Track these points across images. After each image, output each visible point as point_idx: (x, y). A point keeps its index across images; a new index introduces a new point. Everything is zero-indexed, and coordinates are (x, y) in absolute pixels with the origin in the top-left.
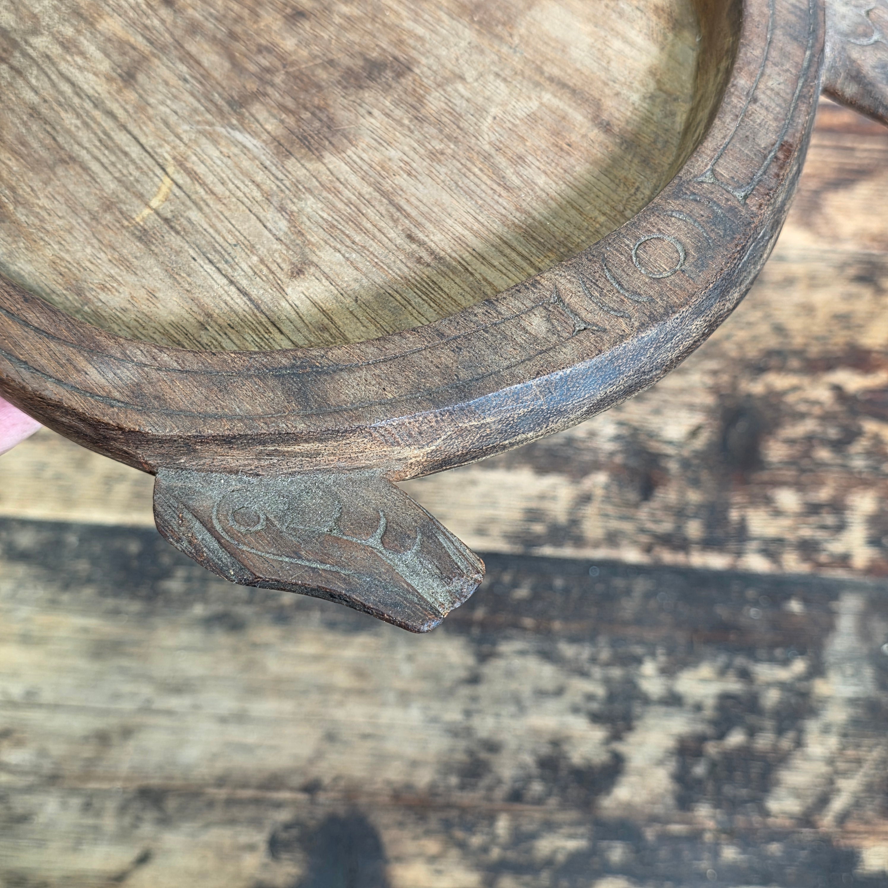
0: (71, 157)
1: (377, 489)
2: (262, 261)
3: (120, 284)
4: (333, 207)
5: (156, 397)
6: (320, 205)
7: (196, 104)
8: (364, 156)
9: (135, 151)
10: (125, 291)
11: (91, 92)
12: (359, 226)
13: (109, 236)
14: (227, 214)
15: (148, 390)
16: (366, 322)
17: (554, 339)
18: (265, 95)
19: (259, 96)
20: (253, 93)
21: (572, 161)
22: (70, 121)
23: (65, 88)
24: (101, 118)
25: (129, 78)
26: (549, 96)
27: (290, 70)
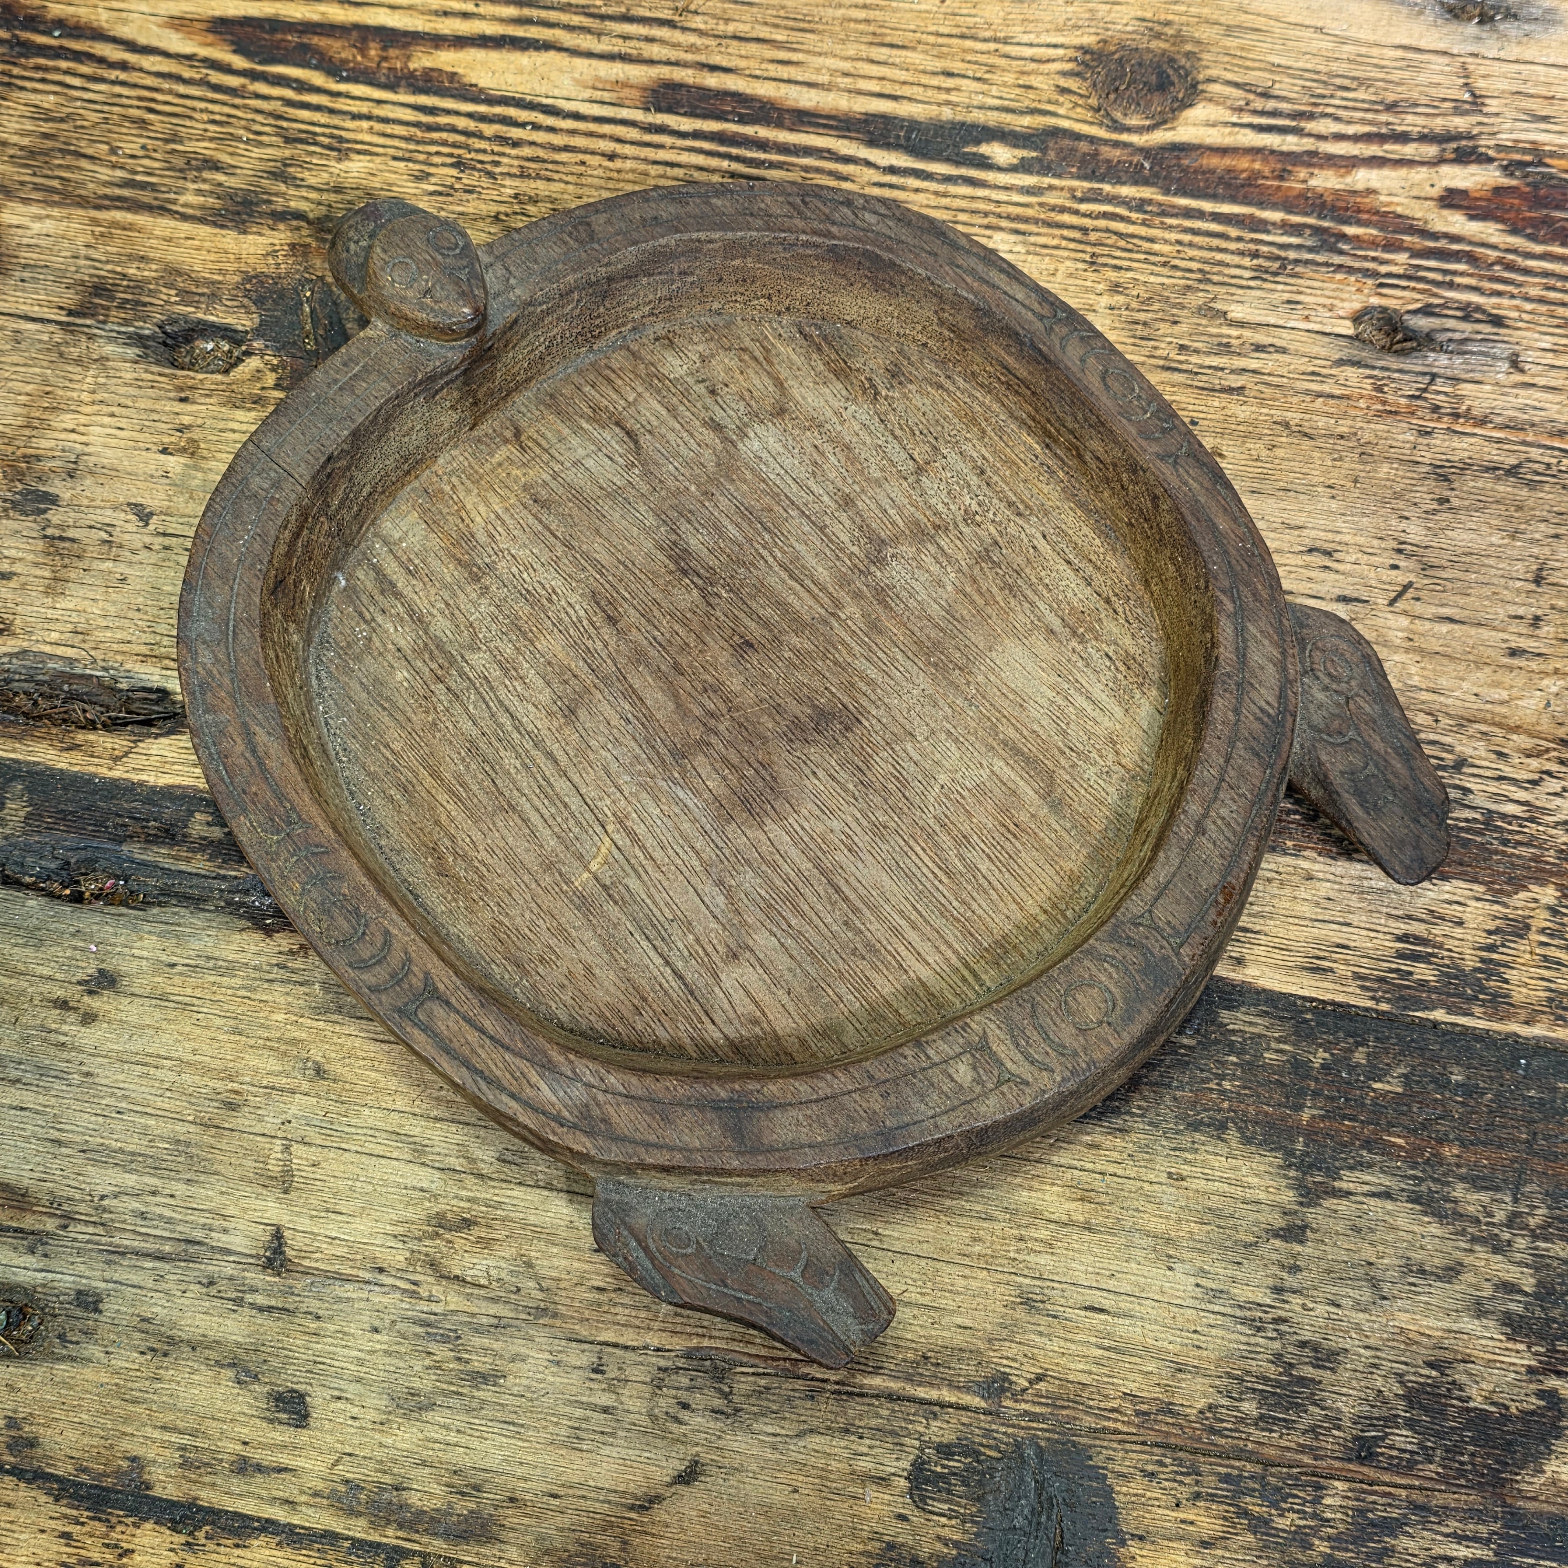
0: (510, 805)
1: (800, 1218)
2: (697, 940)
3: (558, 957)
4: (770, 883)
5: (603, 1121)
6: (759, 881)
7: (638, 751)
8: (806, 825)
9: (574, 803)
10: (564, 966)
11: (530, 727)
12: (796, 908)
13: (547, 901)
14: (666, 884)
15: (596, 1112)
16: (797, 1018)
17: (978, 1089)
18: (708, 744)
19: (702, 745)
20: (696, 741)
21: (1018, 844)
22: (510, 761)
23: (504, 719)
24: (541, 759)
25: (570, 713)
26: (1002, 763)
27: (736, 715)
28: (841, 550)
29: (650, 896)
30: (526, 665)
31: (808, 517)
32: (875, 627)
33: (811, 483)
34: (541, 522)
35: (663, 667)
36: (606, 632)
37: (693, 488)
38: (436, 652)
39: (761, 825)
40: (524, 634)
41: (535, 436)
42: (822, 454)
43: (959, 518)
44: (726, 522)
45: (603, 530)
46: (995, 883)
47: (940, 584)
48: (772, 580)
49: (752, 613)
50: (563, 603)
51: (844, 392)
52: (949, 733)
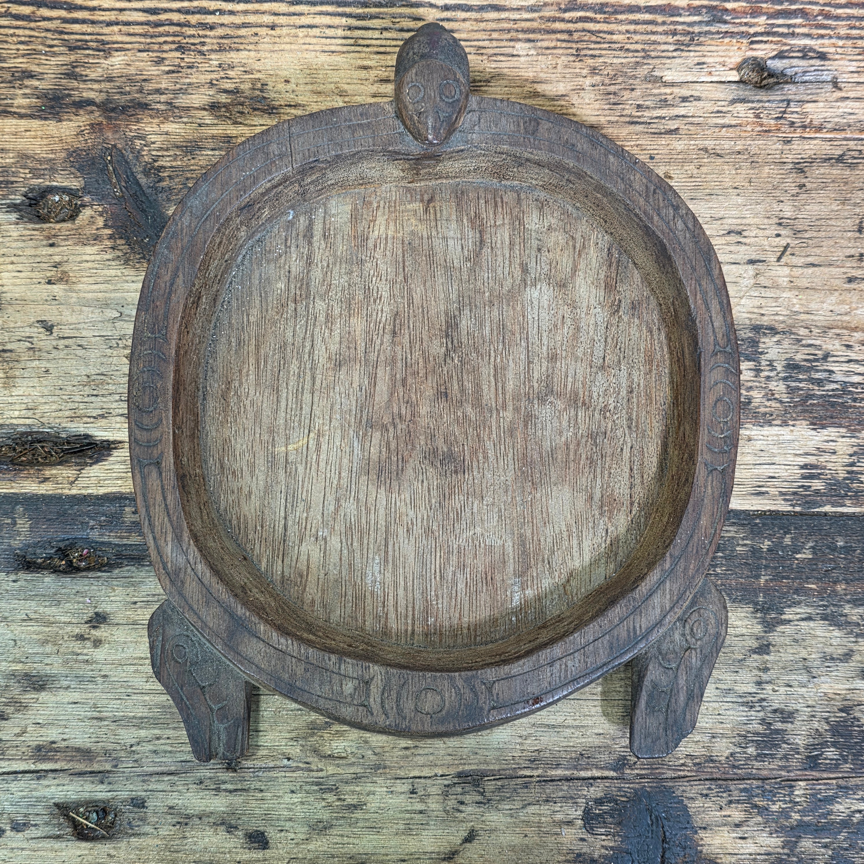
0: (278, 388)
1: (237, 686)
4: (360, 518)
6: (356, 512)
7: (354, 408)
9: (306, 409)
10: (241, 482)
11: (316, 358)
12: (361, 538)
13: (257, 447)
14: (314, 481)
16: (319, 589)
17: (349, 700)
18: (387, 430)
19: (384, 428)
20: (383, 424)
21: (484, 588)
22: (294, 367)
23: (308, 344)
24: (308, 378)
25: (339, 365)
26: (511, 544)
27: (411, 425)
28: (529, 380)
29: (303, 481)
30: (338, 325)
31: (528, 351)
32: (512, 432)
33: (545, 335)
34: (403, 256)
35: (398, 376)
36: (387, 338)
37: (487, 294)
38: (304, 286)
39: (378, 487)
40: (350, 309)
41: (438, 208)
42: (563, 323)
43: (599, 407)
44: (488, 324)
45: (428, 284)
46: (459, 598)
47: (561, 433)
48: (484, 371)
49: (460, 381)
50: (380, 307)
51: (602, 299)
52: (500, 510)
